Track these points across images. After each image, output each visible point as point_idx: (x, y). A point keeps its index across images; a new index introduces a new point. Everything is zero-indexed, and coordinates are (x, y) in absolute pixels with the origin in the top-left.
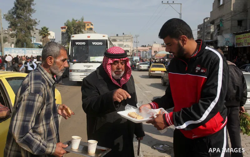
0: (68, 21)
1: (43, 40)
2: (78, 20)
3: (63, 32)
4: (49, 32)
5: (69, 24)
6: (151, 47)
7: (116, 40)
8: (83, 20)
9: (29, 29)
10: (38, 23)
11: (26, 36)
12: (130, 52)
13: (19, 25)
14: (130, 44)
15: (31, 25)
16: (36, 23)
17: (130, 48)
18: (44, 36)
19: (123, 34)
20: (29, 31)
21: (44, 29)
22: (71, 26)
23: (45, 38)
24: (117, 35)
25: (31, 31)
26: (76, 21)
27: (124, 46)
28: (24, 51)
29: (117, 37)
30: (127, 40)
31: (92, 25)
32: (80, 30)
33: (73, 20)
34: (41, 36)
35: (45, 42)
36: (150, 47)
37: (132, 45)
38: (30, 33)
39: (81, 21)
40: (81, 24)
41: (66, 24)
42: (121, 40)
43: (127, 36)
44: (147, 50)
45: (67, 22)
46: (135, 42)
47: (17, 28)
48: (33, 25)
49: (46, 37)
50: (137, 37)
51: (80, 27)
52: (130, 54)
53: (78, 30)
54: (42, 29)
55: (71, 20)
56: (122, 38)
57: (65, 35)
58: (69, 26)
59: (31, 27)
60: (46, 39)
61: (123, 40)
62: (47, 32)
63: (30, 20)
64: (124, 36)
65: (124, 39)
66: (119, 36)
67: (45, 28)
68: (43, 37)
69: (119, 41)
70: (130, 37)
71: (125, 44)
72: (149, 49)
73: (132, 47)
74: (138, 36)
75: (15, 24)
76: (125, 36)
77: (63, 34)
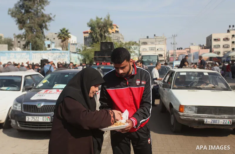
0: (91, 20)
1: (62, 44)
2: (103, 18)
3: (86, 37)
4: (69, 35)
5: (93, 23)
6: (190, 50)
7: (147, 43)
8: (109, 18)
9: (41, 26)
10: (53, 18)
11: (37, 37)
12: (163, 56)
13: (28, 22)
14: (163, 46)
15: (44, 22)
16: (50, 19)
17: (164, 52)
18: (63, 39)
19: (155, 35)
20: (41, 29)
21: (63, 31)
22: (96, 25)
23: (64, 42)
24: (148, 37)
25: (44, 30)
26: (101, 19)
27: (156, 50)
28: (30, 55)
29: (148, 40)
30: (160, 43)
31: (117, 27)
32: (107, 30)
33: (97, 18)
34: (60, 40)
35: (65, 47)
36: (188, 50)
37: (166, 48)
38: (43, 33)
39: (107, 19)
40: (108, 22)
41: (90, 24)
42: (152, 43)
43: (159, 37)
44: (185, 53)
45: (90, 22)
46: (172, 43)
47: (26, 26)
48: (47, 22)
49: (66, 41)
50: (174, 38)
51: (106, 26)
52: (163, 59)
53: (104, 30)
54: (61, 31)
55: (94, 19)
56: (153, 40)
57: (88, 40)
58: (93, 25)
59: (44, 24)
60: (66, 43)
61: (155, 43)
62: (67, 35)
63: (43, 16)
64: (155, 37)
65: (156, 41)
66: (149, 37)
67: (64, 29)
68: (62, 41)
69: (150, 44)
70: (163, 39)
71: (157, 47)
72: (187, 52)
73: (166, 50)
74: (176, 35)
75: (23, 20)
76: (157, 38)
77: (85, 39)
